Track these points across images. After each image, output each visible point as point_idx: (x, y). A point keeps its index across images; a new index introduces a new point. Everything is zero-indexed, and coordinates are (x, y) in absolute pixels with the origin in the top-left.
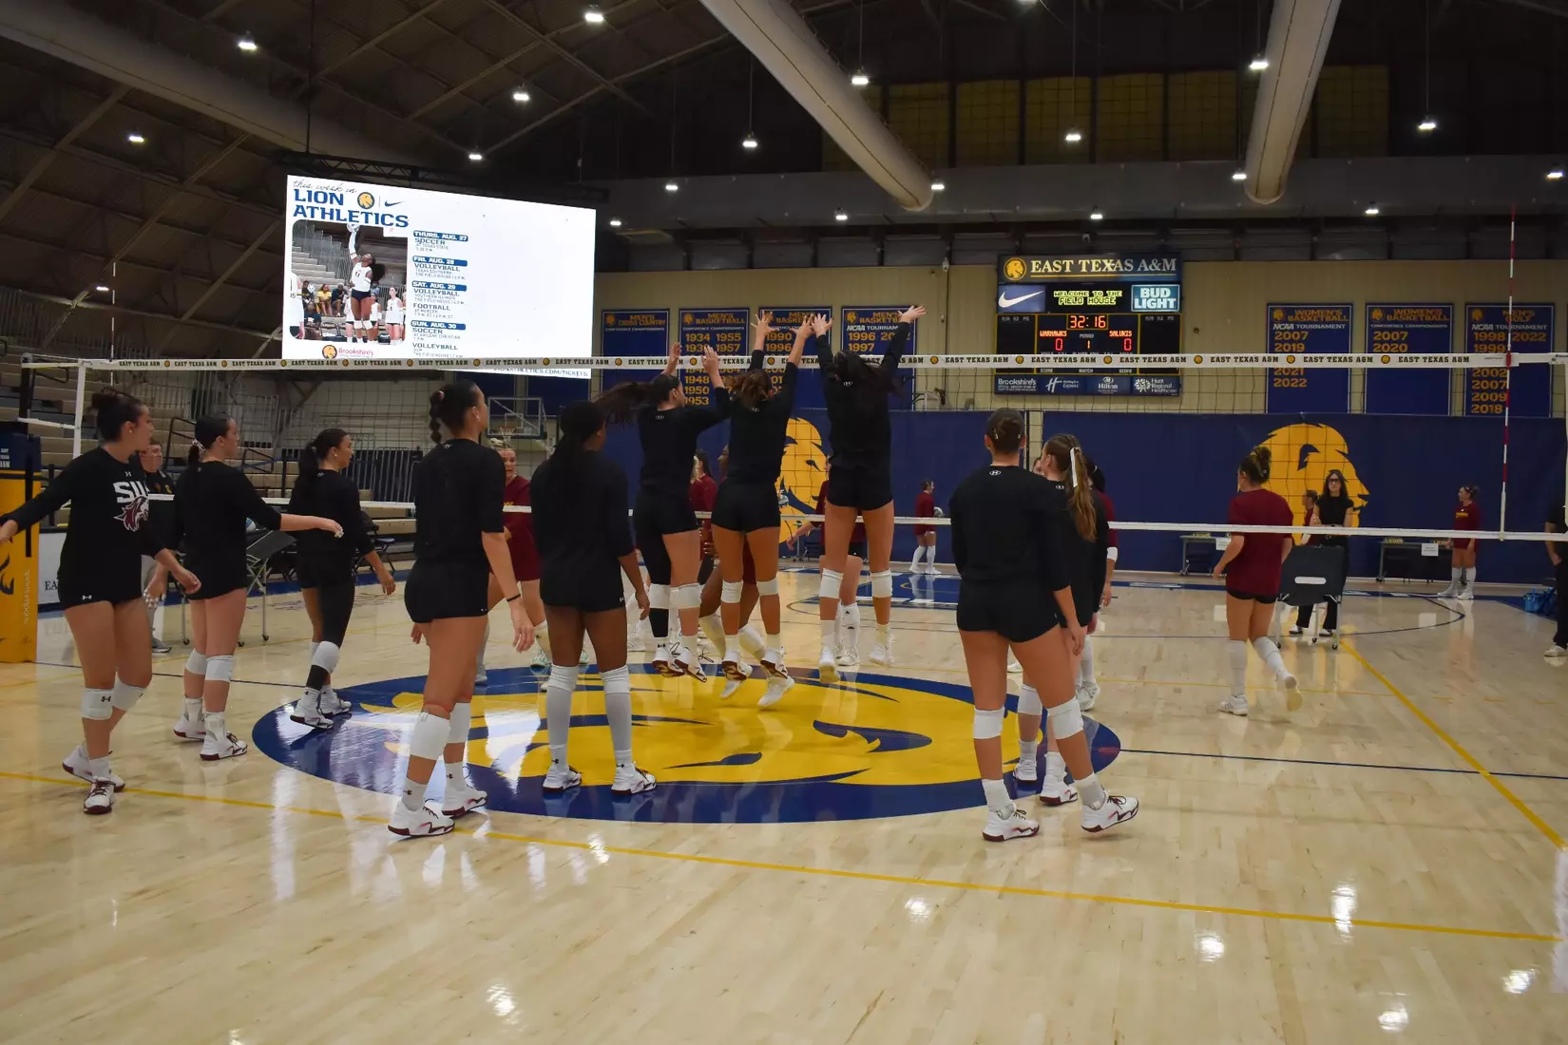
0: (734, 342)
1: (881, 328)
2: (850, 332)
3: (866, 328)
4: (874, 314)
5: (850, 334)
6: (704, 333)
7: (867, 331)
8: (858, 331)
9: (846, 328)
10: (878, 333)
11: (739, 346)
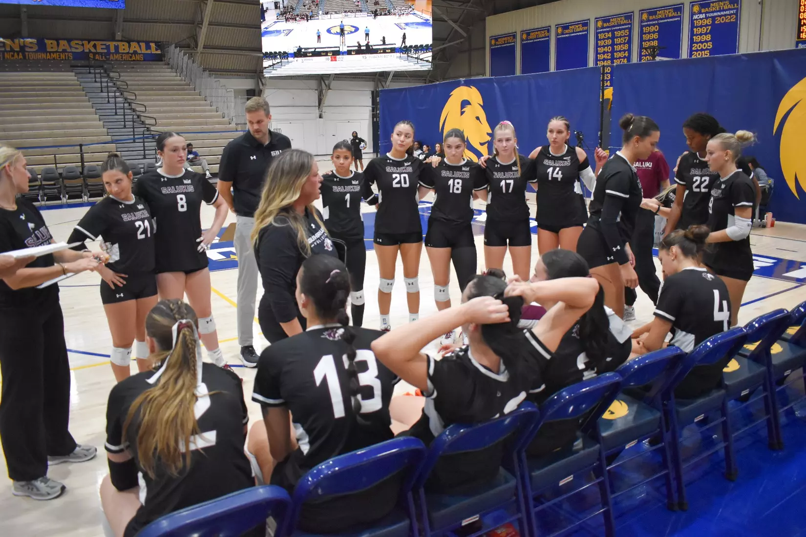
0: (625, 36)
1: (715, 14)
2: (695, 20)
3: (706, 16)
4: (711, 4)
5: (695, 21)
6: (608, 32)
7: (707, 18)
8: (700, 19)
9: (692, 17)
10: (714, 18)
11: (627, 38)
